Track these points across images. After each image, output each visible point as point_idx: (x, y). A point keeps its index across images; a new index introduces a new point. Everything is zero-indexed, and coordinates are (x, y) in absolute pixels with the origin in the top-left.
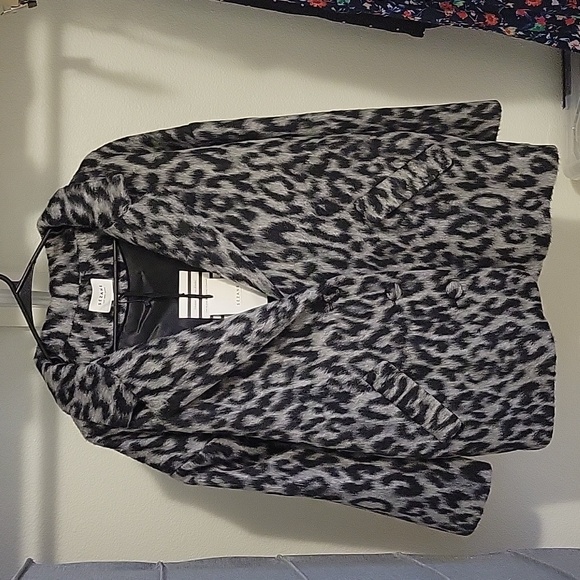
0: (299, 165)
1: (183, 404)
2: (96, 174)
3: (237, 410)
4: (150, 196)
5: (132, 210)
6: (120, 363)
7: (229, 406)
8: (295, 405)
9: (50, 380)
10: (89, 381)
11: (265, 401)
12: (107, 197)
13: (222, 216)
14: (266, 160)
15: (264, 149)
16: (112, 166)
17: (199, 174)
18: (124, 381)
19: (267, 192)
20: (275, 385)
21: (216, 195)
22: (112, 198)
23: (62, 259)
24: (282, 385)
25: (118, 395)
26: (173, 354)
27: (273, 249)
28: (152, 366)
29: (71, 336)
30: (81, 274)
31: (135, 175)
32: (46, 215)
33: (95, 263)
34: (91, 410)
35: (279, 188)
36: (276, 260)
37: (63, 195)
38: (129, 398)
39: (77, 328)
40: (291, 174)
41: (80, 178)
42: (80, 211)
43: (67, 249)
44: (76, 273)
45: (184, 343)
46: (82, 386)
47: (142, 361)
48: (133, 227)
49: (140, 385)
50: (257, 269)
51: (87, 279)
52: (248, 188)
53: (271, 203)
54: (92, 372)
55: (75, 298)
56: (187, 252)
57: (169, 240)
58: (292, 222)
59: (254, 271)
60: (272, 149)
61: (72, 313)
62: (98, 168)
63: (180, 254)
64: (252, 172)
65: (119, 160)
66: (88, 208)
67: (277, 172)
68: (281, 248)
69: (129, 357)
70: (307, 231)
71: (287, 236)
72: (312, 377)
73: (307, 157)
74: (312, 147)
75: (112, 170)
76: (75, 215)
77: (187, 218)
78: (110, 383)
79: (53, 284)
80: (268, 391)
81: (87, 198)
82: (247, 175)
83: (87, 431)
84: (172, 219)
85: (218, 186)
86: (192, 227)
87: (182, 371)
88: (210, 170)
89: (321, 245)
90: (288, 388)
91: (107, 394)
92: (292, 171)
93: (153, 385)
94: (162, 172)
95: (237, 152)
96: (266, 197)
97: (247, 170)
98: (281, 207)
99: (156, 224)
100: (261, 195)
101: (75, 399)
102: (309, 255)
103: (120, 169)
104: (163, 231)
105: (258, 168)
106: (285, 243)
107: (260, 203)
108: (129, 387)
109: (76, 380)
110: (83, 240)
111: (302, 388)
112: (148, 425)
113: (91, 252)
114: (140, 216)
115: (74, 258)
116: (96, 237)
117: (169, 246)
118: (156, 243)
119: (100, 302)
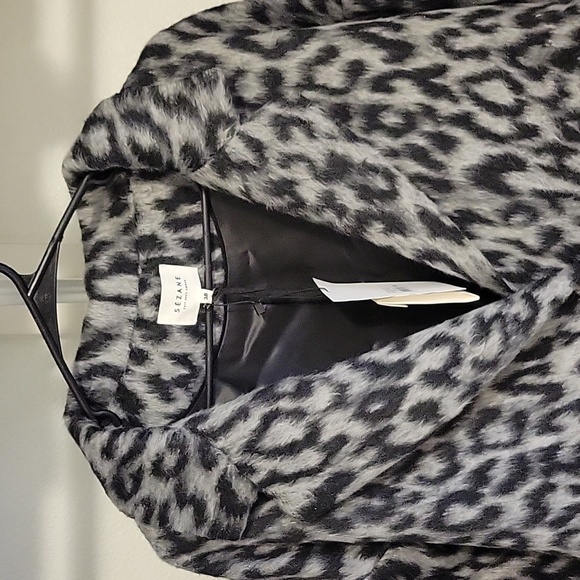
0: (535, 50)
1: (341, 497)
2: (170, 71)
3: (432, 495)
4: (273, 108)
5: (242, 136)
6: (228, 426)
7: (417, 488)
8: (534, 483)
9: (97, 458)
10: (170, 461)
11: (481, 476)
12: (193, 112)
13: (397, 144)
14: (474, 40)
15: (469, 21)
16: (198, 56)
17: (356, 69)
18: (236, 460)
19: (478, 100)
20: (495, 446)
21: (386, 108)
22: (204, 114)
23: (107, 229)
24: (506, 446)
25: (224, 486)
26: (323, 407)
27: (486, 203)
28: (286, 432)
29: (128, 370)
30: (143, 257)
31: (240, 73)
32: (80, 149)
33: (167, 236)
34: (174, 511)
35: (498, 92)
36: (489, 222)
37: (110, 111)
38: (244, 491)
39: (138, 356)
40: (519, 66)
41: (141, 79)
42: (146, 139)
43: (117, 210)
44: (133, 255)
45: (342, 388)
46: (157, 469)
47: (267, 421)
48: (243, 167)
49: (264, 466)
50: (466, 240)
51: (153, 266)
52: (442, 92)
53: (485, 119)
54: (176, 444)
55: (132, 301)
56: (341, 211)
57: (310, 190)
58: (521, 154)
59: (461, 243)
60: (485, 22)
61: (128, 329)
62: (174, 60)
63: (329, 216)
64: (450, 63)
65: (211, 45)
66: (160, 133)
67: (496, 62)
68: (501, 201)
69: (243, 414)
70: (546, 169)
71: (514, 179)
72: (557, 429)
73: (547, 35)
74: (555, 18)
75: (197, 65)
76: (136, 148)
77: (343, 148)
78: (208, 463)
79: (92, 276)
80: (482, 459)
81: (157, 114)
82: (442, 70)
83: (166, 545)
84: (316, 150)
85: (390, 90)
86: (352, 166)
87: (341, 440)
88: (376, 61)
89: (571, 195)
90: (518, 450)
91: (203, 483)
92: (522, 60)
93: (288, 466)
94: (291, 66)
95: (423, 27)
96: (475, 109)
97: (442, 58)
98: (502, 126)
99: (287, 161)
100: (467, 106)
101: (143, 493)
102: (549, 212)
103: (212, 61)
104: (299, 172)
105: (461, 55)
106: (508, 191)
107: (464, 121)
108: (244, 470)
109: (146, 459)
110: (145, 195)
111: (542, 450)
112: (275, 531)
113: (160, 216)
114: (257, 146)
115: (129, 228)
116: (169, 189)
117: (310, 200)
118: (286, 196)
119: (177, 307)
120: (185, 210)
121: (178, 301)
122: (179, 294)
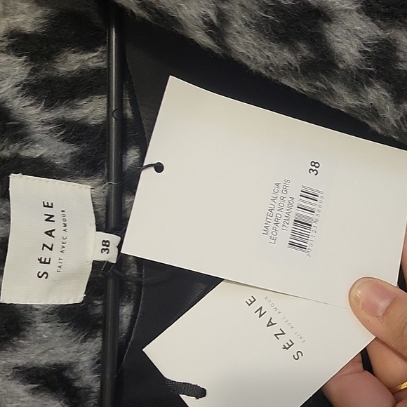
113: (18, 68)
116: (39, 12)
117: (347, 57)
118: (302, 46)
119: (44, 268)
120: (72, 62)
121: (46, 254)
122: (49, 241)
